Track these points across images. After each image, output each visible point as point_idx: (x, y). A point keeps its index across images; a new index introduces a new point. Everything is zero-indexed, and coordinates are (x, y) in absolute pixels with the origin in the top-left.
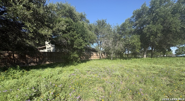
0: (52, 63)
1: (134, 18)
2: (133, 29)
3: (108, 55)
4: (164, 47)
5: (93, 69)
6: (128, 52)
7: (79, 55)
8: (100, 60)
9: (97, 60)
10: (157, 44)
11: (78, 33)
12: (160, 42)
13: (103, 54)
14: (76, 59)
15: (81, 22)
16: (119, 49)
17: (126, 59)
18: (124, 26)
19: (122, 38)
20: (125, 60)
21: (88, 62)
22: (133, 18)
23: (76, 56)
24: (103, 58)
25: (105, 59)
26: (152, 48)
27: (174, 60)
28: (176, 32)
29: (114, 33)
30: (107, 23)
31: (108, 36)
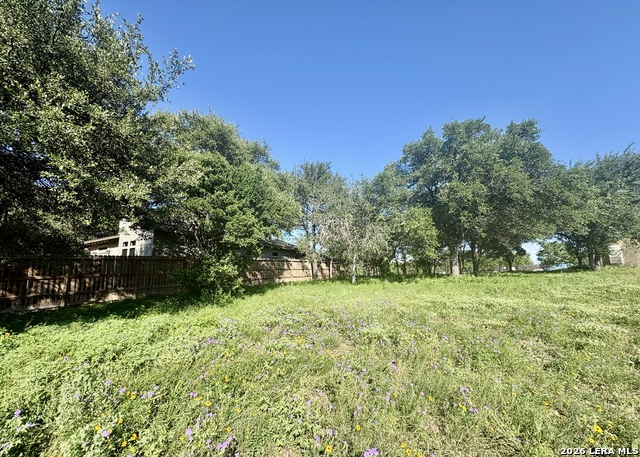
0: (134, 297)
1: (408, 163)
2: (410, 192)
3: (342, 269)
4: (505, 242)
5: (289, 316)
6: (404, 257)
7: (240, 266)
8: (313, 283)
9: (303, 283)
10: (484, 235)
11: (240, 198)
12: (490, 229)
13: (324, 265)
14: (226, 282)
15: (253, 167)
16: (375, 248)
17: (399, 279)
18: (382, 181)
19: (381, 216)
20: (396, 283)
21: (270, 293)
22: (405, 162)
23: (230, 269)
24: (324, 276)
25: (333, 280)
26: (472, 246)
27: (542, 280)
28: (525, 201)
29: (356, 199)
30: (334, 171)
31: (339, 208)
